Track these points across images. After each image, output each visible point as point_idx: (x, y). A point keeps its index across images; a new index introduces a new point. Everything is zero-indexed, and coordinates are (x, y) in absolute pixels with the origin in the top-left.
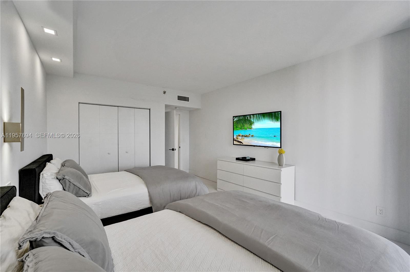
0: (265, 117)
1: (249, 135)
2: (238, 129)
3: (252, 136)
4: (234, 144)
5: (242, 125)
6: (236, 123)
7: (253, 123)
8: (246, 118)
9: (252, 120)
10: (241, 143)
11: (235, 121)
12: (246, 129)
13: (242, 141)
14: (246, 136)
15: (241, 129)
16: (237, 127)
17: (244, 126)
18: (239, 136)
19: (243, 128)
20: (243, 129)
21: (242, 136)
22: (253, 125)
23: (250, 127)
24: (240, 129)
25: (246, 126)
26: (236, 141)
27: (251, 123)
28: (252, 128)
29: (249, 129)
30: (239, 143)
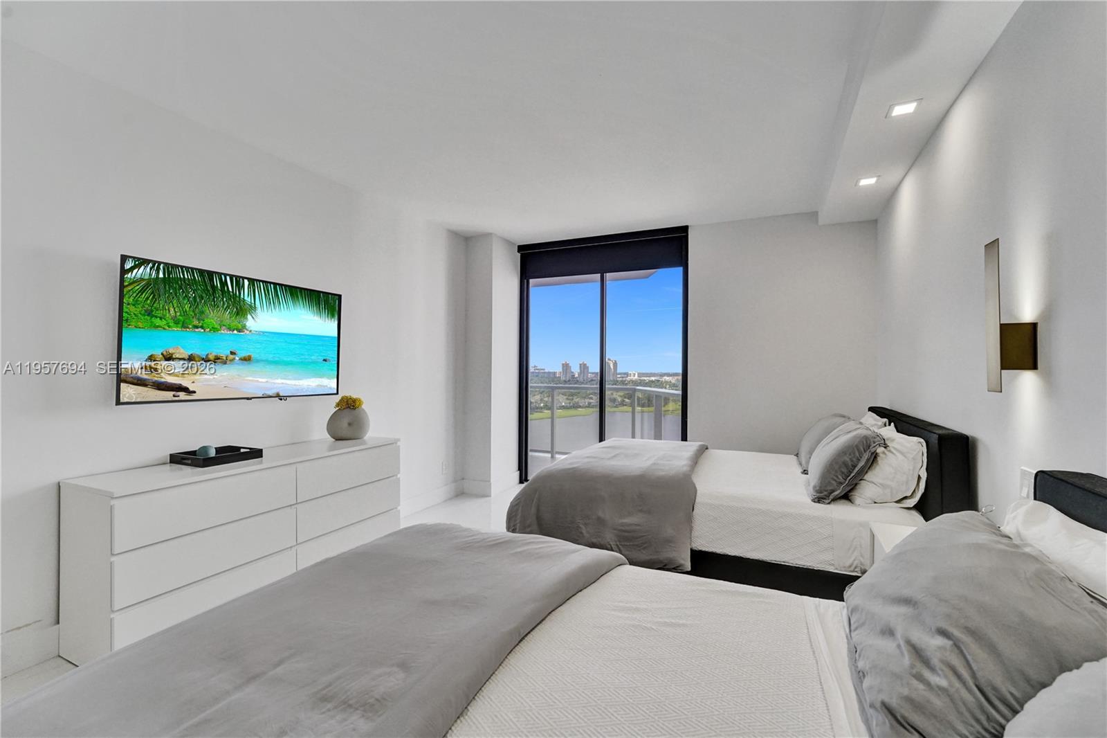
0: (298, 297)
1: (232, 357)
2: (158, 322)
3: (247, 359)
4: (118, 402)
5: (187, 307)
6: (142, 291)
7: (252, 308)
8: (217, 283)
9: (248, 299)
10: (186, 390)
11: (133, 282)
12: (214, 330)
13: (185, 383)
14: (211, 357)
15: (184, 326)
16: (149, 313)
17: (202, 312)
18: (168, 358)
19: (196, 322)
20: (197, 327)
21: (191, 358)
22: (249, 316)
23: (235, 323)
24: (177, 323)
25: (212, 317)
26: (140, 382)
27: (241, 310)
28: (244, 327)
29: (229, 329)
30: (169, 395)
